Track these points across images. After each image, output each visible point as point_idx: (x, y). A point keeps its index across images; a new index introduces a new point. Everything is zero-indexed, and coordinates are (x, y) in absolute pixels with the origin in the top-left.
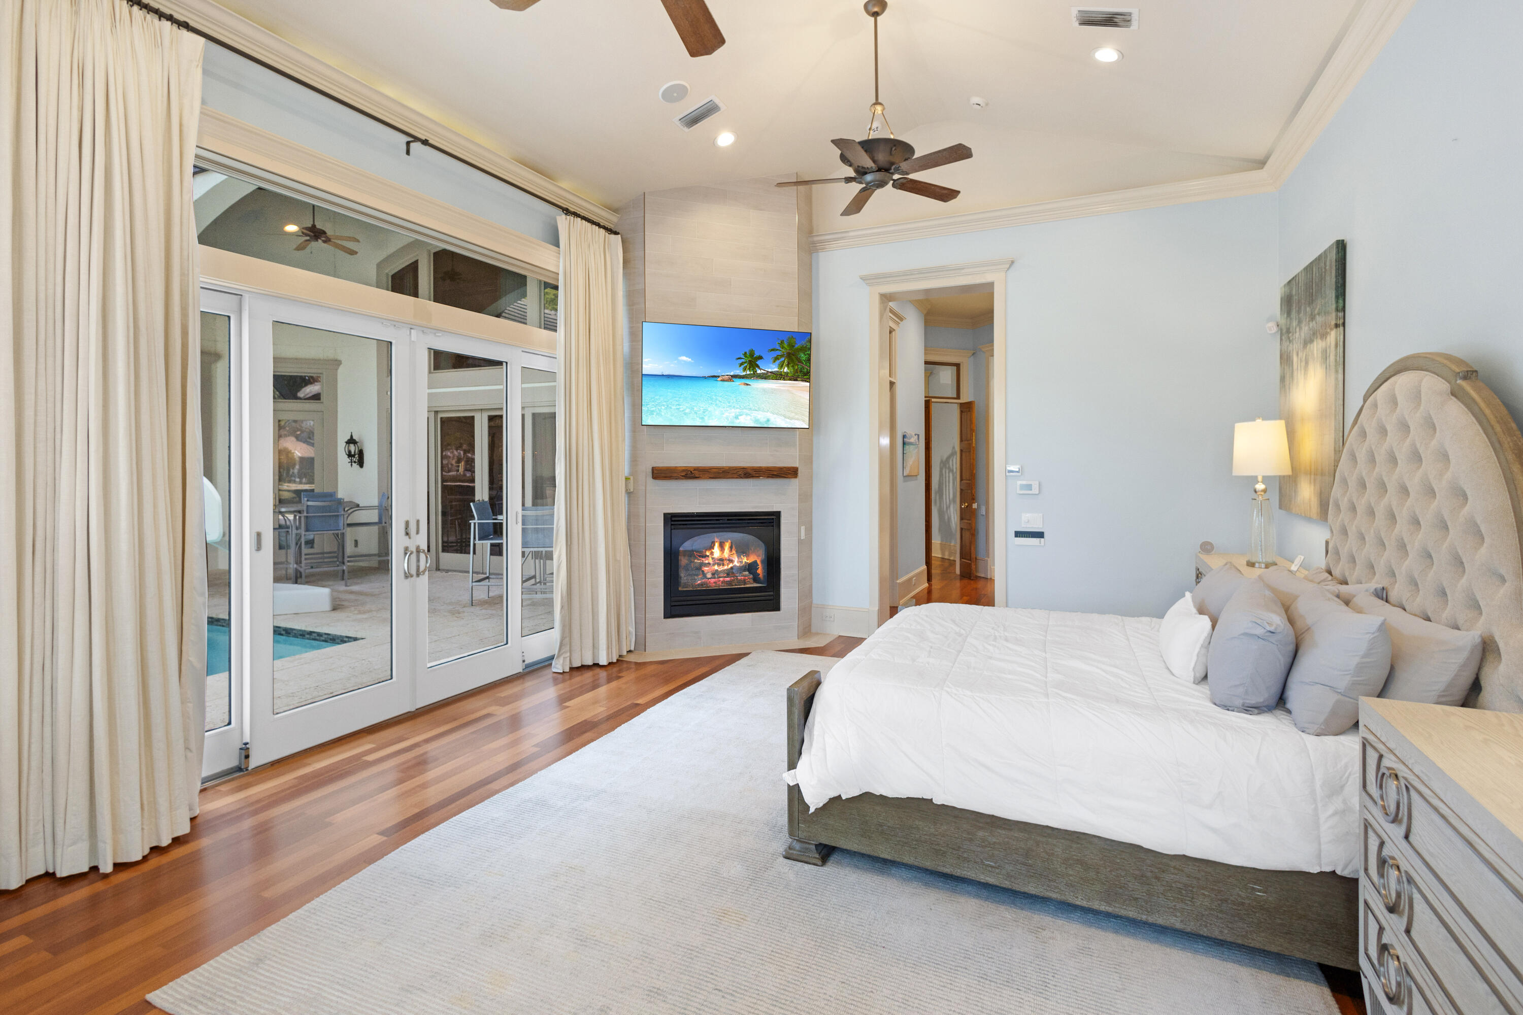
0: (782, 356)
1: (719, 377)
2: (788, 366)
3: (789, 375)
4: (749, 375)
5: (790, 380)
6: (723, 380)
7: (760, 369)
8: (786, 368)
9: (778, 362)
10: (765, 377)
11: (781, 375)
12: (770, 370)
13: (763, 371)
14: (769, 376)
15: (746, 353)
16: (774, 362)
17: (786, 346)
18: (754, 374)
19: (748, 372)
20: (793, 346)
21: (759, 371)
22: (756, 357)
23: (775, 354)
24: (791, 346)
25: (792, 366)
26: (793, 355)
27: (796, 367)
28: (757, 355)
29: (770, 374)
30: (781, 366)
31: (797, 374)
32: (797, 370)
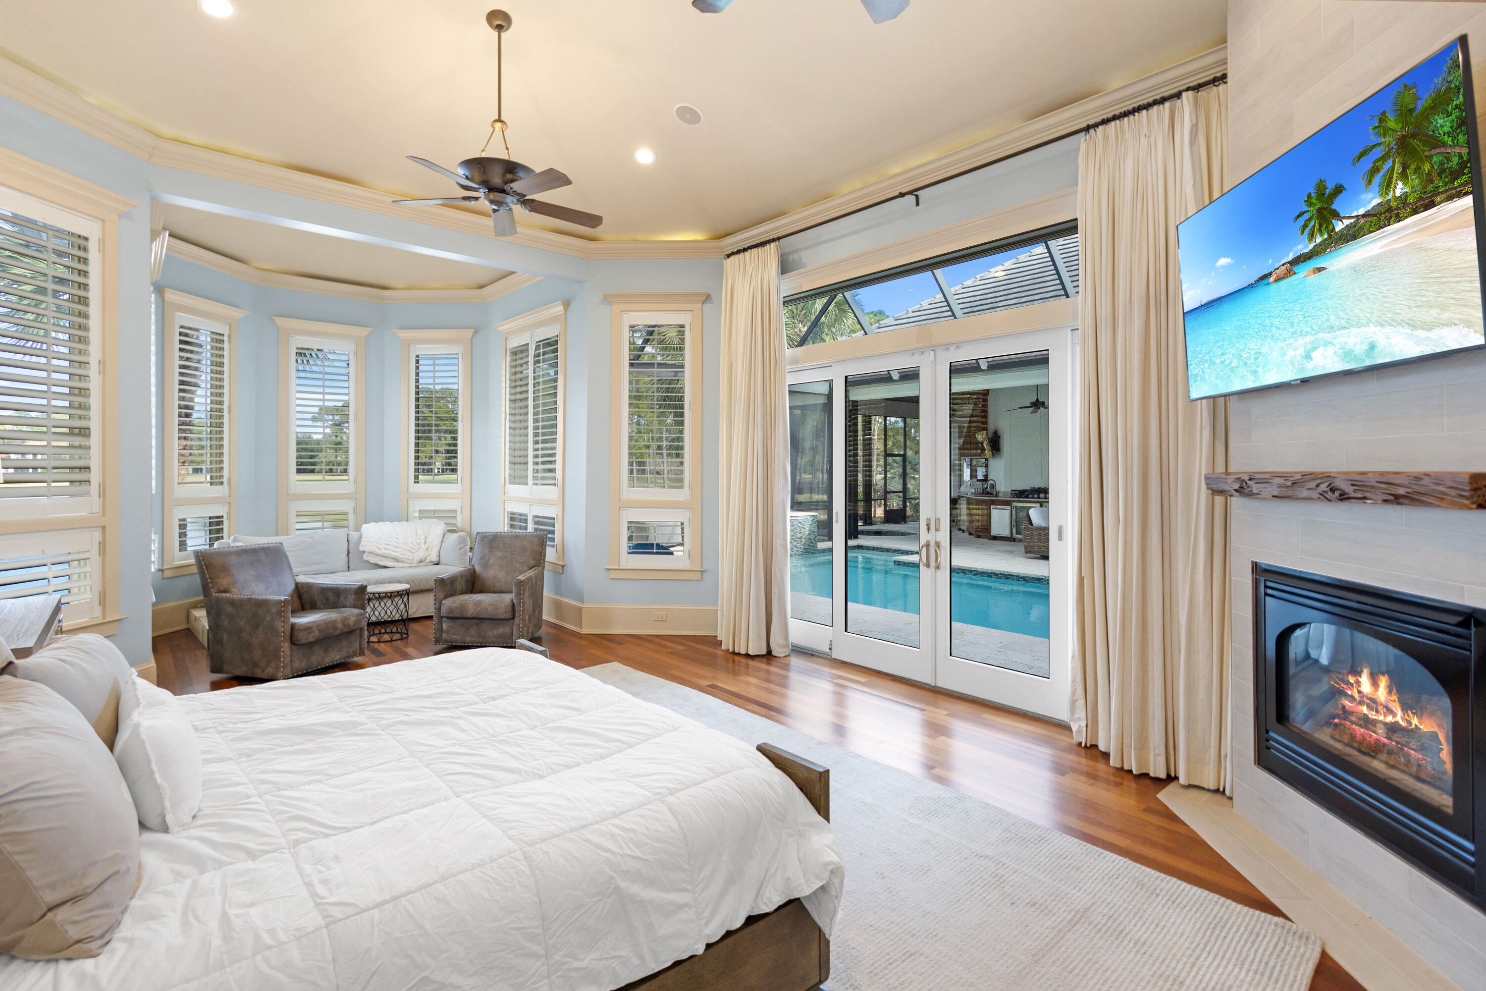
0: (1384, 159)
1: (1270, 274)
2: (1404, 176)
3: (1411, 200)
4: (1320, 244)
5: (1415, 212)
6: (1278, 280)
7: (1341, 219)
8: (1400, 185)
9: (1377, 179)
10: (1352, 235)
11: (1390, 210)
12: (1361, 211)
13: (1347, 222)
14: (1362, 228)
15: (1309, 196)
16: (1370, 182)
17: (1391, 124)
18: (1330, 236)
19: (1319, 240)
20: (1411, 111)
21: (1339, 226)
22: (1330, 194)
23: (1367, 163)
24: (1405, 113)
25: (1415, 172)
26: (1414, 136)
27: (1427, 167)
28: (1330, 186)
29: (1362, 221)
30: (1388, 185)
31: (1430, 188)
32: (1429, 174)
